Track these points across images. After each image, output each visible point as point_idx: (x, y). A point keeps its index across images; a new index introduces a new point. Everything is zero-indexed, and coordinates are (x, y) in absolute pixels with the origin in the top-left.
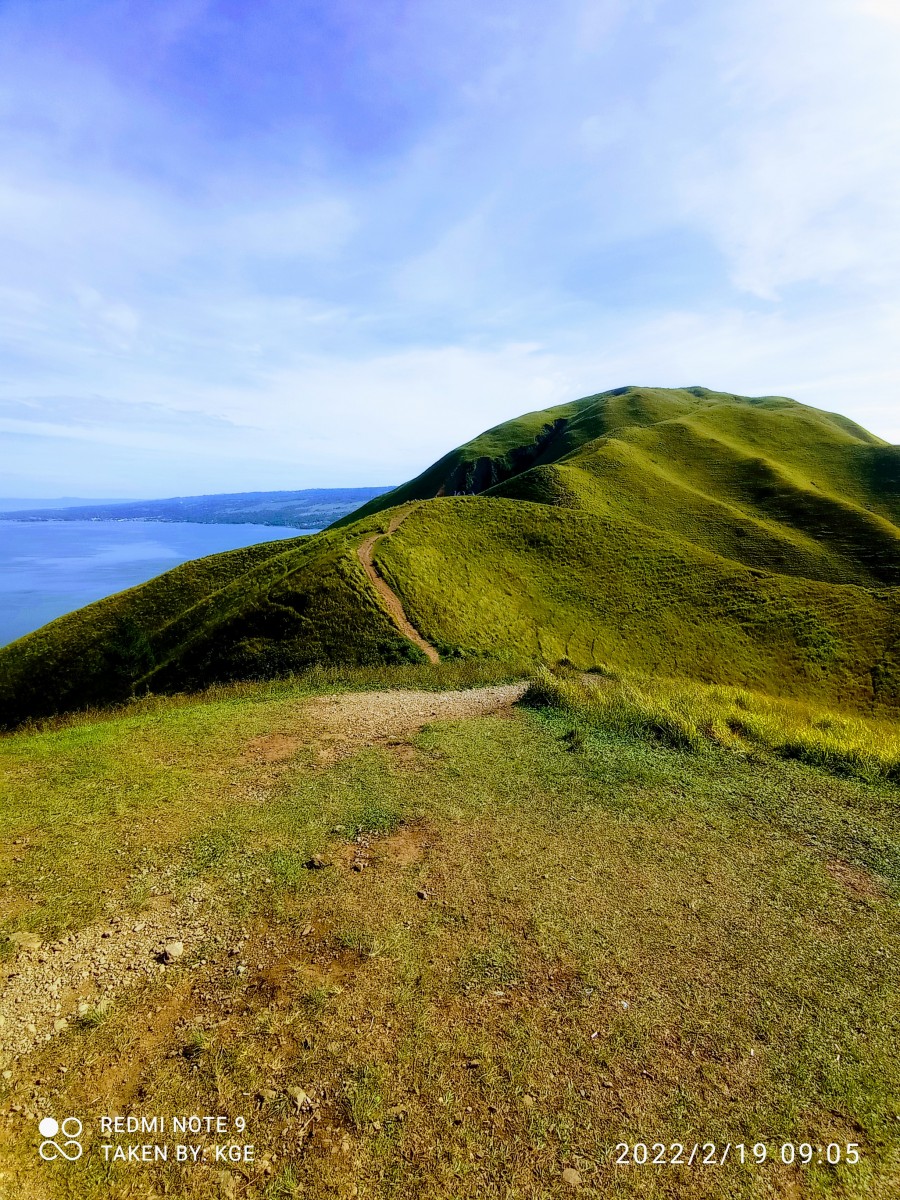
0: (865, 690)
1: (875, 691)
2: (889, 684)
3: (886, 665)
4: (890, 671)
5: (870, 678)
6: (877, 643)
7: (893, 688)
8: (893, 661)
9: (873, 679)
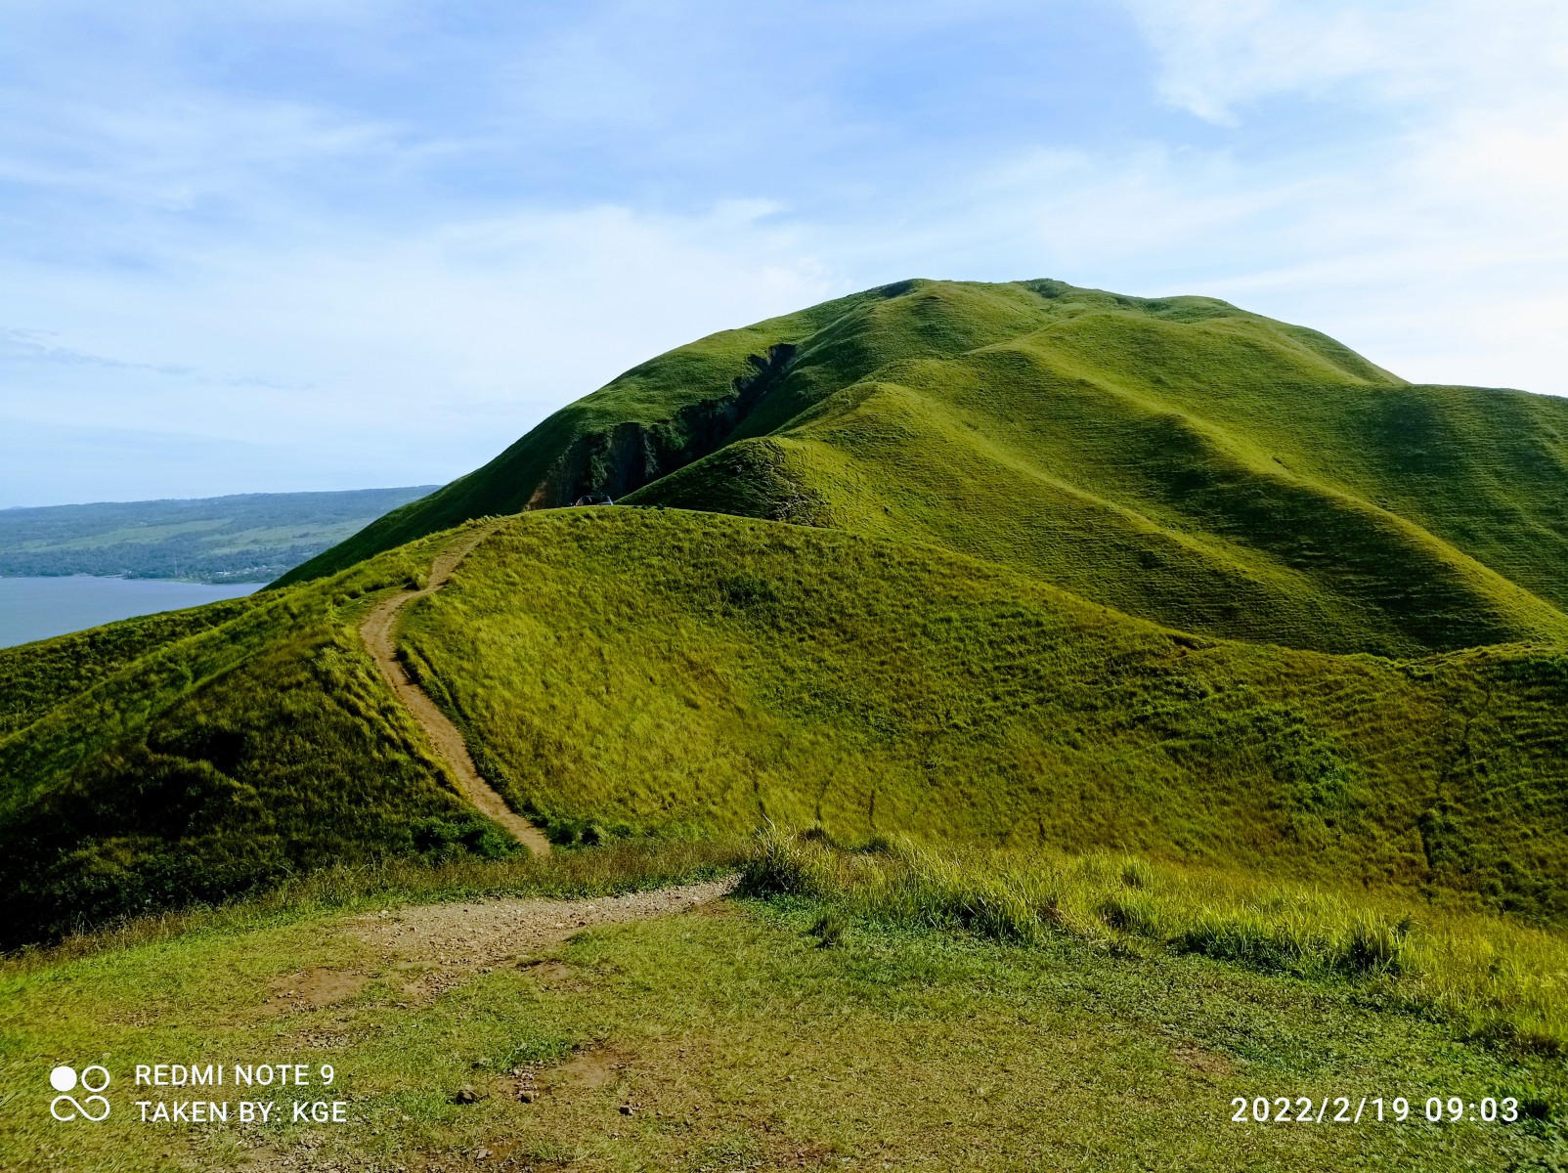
0: (1412, 863)
1: (1431, 863)
2: (1454, 847)
3: (1444, 809)
4: (1452, 819)
5: (1418, 836)
6: (1424, 767)
7: (1462, 854)
8: (1457, 800)
9: (1424, 837)
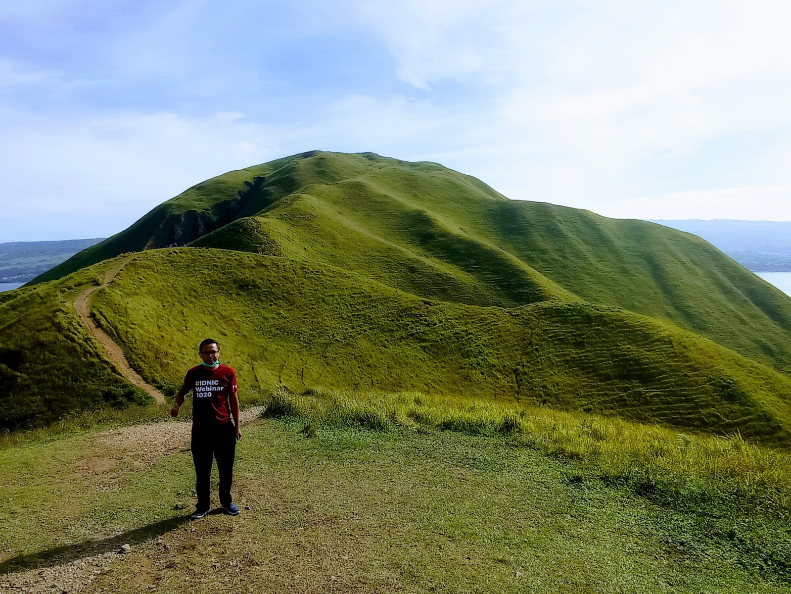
0: (512, 387)
1: (519, 387)
2: (527, 381)
3: (523, 366)
4: (526, 370)
5: (514, 376)
6: (516, 350)
7: (529, 383)
8: (528, 362)
9: (516, 377)
